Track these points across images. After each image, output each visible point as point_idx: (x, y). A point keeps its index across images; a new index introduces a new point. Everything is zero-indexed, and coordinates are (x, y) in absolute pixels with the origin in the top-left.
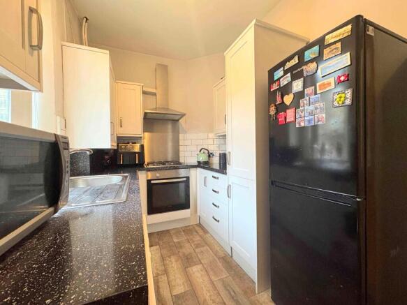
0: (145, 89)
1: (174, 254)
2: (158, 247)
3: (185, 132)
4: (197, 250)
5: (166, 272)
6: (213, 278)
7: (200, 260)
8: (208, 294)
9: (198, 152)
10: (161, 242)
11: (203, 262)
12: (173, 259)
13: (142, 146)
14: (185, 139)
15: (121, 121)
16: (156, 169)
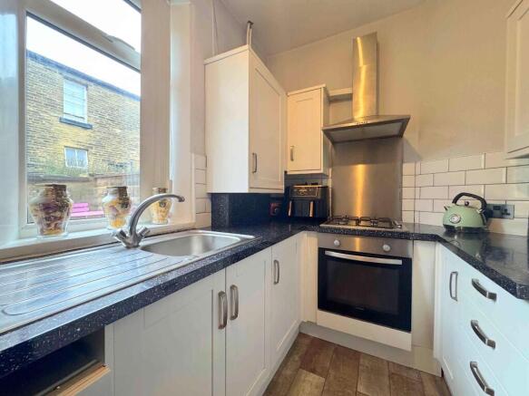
0: (333, 93)
2: (323, 380)
3: (417, 158)
9: (450, 203)
10: (332, 373)
13: (325, 189)
14: (418, 172)
15: (292, 152)
16: (334, 231)
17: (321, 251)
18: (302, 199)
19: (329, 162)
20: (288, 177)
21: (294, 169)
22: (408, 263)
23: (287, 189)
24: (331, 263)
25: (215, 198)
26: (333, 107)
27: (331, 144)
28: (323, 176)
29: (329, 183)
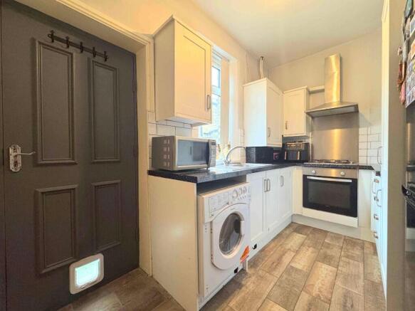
0: (311, 89)
1: (314, 248)
2: (305, 236)
3: (369, 125)
4: (343, 258)
5: (297, 252)
6: (338, 283)
7: (338, 265)
8: (320, 285)
10: (311, 236)
11: (340, 268)
12: (311, 249)
13: (307, 144)
14: (369, 133)
15: (286, 124)
16: (312, 166)
17: (305, 177)
18: (293, 151)
19: (310, 129)
20: (284, 139)
21: (287, 134)
22: (355, 181)
23: (283, 145)
24: (310, 183)
25: (248, 149)
26: (312, 97)
27: (310, 118)
28: (306, 137)
29: (310, 141)
